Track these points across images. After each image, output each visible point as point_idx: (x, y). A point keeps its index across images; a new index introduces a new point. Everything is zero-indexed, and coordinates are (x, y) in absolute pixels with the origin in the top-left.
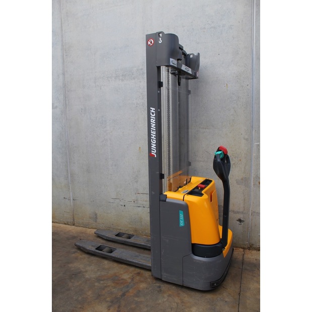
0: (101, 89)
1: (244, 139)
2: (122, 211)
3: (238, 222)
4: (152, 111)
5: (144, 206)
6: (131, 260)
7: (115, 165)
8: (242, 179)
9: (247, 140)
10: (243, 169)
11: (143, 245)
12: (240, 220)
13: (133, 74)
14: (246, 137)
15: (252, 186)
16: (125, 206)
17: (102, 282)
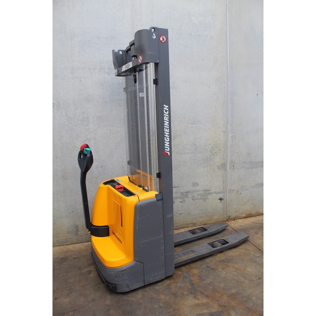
1: (223, 132)
3: (220, 201)
7: (102, 167)
8: (221, 165)
9: (224, 132)
10: (222, 156)
12: (221, 199)
14: (224, 130)
15: (229, 169)
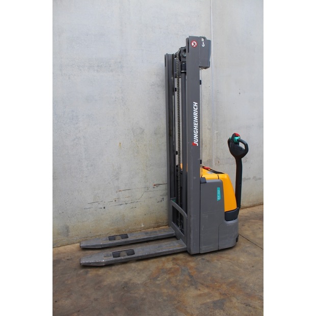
0: (69, 78)
1: (208, 129)
2: (102, 214)
4: (195, 105)
5: (127, 202)
6: (161, 251)
7: (92, 166)
8: (207, 161)
9: (210, 129)
10: (208, 153)
11: (147, 238)
13: (110, 66)
14: (209, 127)
15: (214, 165)
16: (104, 208)
17: (159, 279)
